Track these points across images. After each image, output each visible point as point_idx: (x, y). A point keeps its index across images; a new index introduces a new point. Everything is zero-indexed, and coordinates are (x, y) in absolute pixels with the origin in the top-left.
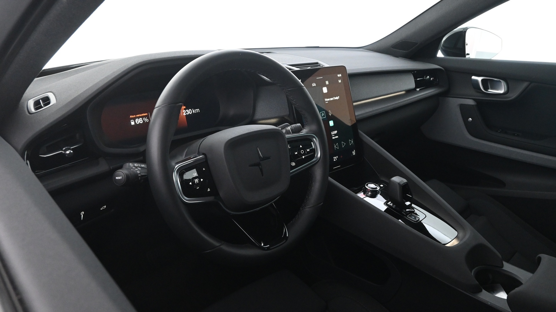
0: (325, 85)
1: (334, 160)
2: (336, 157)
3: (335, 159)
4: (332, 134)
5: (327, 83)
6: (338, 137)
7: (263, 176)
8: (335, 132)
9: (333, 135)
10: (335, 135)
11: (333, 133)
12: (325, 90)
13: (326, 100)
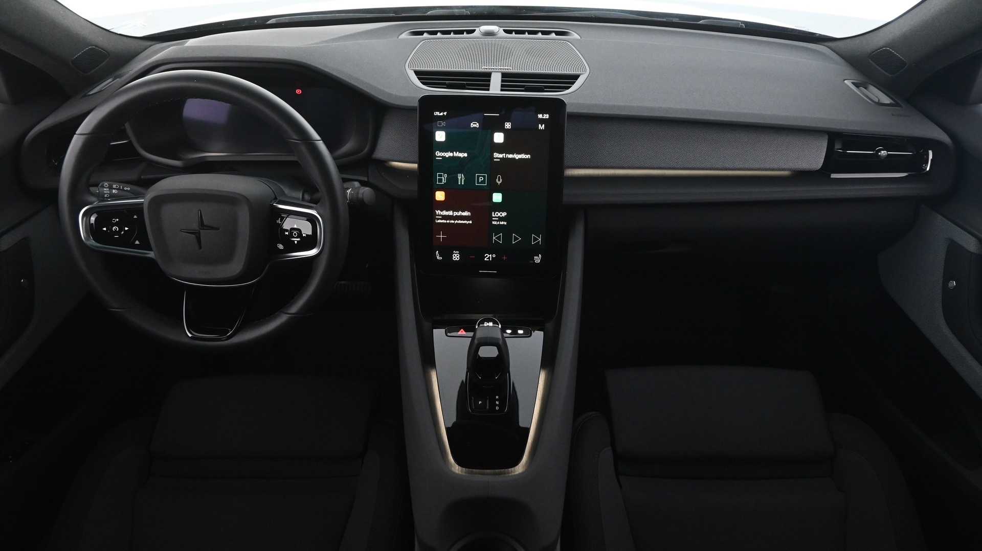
0: (501, 129)
1: (485, 259)
2: (491, 256)
3: (489, 258)
4: (493, 216)
5: (508, 125)
6: (505, 223)
7: (200, 248)
8: (501, 214)
9: (496, 217)
10: (501, 219)
11: (497, 214)
12: (499, 138)
13: (496, 155)
